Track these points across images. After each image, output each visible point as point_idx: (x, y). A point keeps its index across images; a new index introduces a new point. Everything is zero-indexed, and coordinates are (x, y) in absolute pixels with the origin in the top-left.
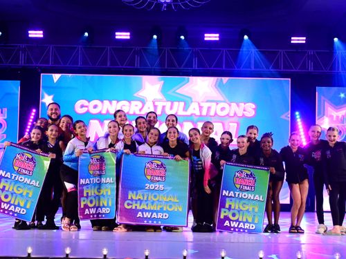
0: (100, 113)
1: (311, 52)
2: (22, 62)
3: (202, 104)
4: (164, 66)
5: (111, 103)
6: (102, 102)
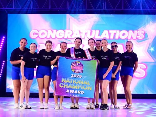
3: (110, 31)
4: (85, 8)
5: (52, 32)
6: (47, 31)
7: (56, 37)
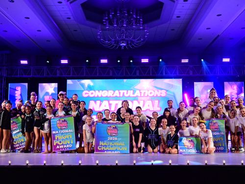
0: (94, 97)
1: (191, 66)
2: (58, 75)
5: (99, 92)
6: (95, 91)
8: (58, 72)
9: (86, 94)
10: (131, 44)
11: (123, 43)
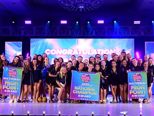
0: (55, 54)
1: (142, 27)
2: (22, 34)
3: (98, 50)
4: (81, 34)
5: (60, 50)
6: (56, 50)
7: (62, 54)
8: (23, 32)
9: (48, 52)
10: (88, 7)
11: (81, 5)
